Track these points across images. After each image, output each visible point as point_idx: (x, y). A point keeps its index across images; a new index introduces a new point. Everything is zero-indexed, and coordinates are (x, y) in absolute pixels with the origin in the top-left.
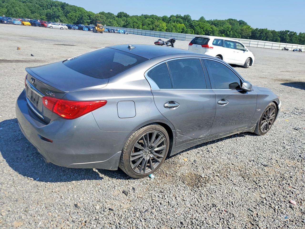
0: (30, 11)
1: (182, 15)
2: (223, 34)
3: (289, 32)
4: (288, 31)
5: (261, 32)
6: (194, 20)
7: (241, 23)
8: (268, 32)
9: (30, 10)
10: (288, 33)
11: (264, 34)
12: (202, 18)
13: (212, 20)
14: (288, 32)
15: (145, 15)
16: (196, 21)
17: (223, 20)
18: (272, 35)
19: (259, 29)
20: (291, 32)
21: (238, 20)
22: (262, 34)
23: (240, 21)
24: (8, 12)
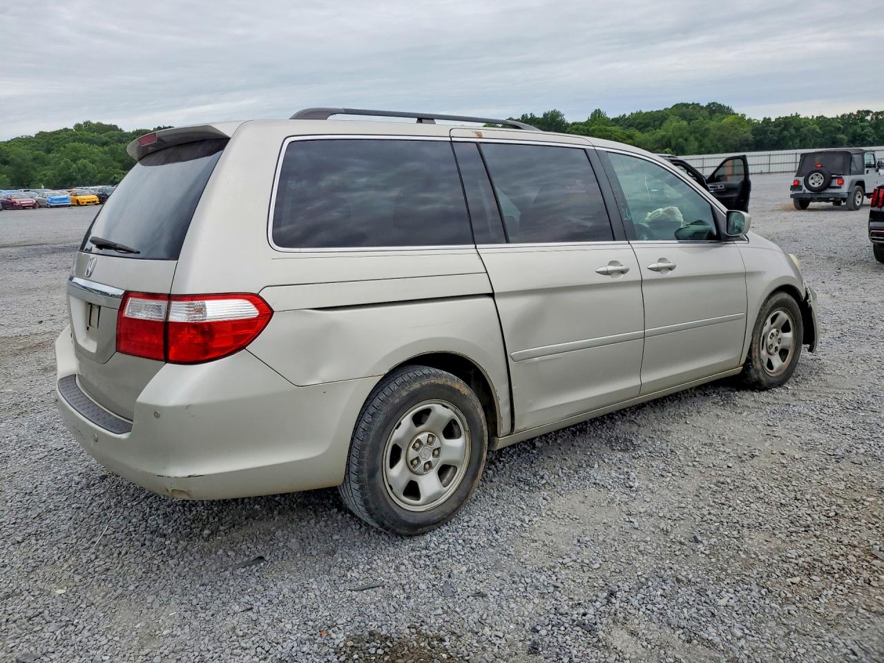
0: (118, 164)
2: (667, 149)
3: (871, 114)
4: (868, 112)
5: (782, 126)
6: (574, 124)
7: (716, 110)
8: (805, 122)
9: (120, 161)
10: (869, 118)
11: (793, 131)
12: (597, 115)
13: (627, 116)
14: (868, 115)
16: (581, 124)
17: (659, 111)
18: (818, 130)
19: (773, 120)
20: (877, 114)
21: (704, 104)
22: (785, 132)
23: (709, 105)
24: (60, 176)
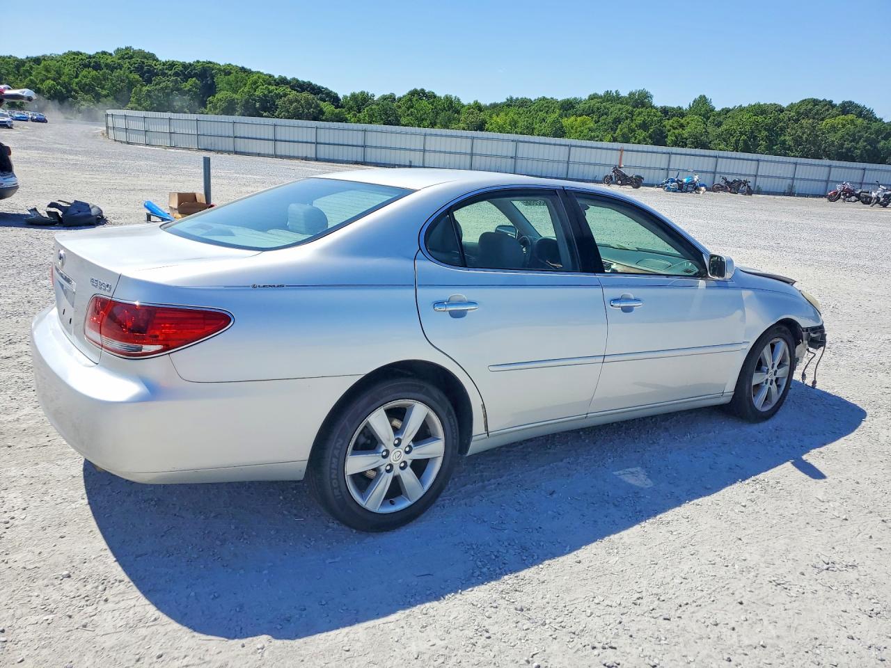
1: (624, 93)
15: (517, 99)
